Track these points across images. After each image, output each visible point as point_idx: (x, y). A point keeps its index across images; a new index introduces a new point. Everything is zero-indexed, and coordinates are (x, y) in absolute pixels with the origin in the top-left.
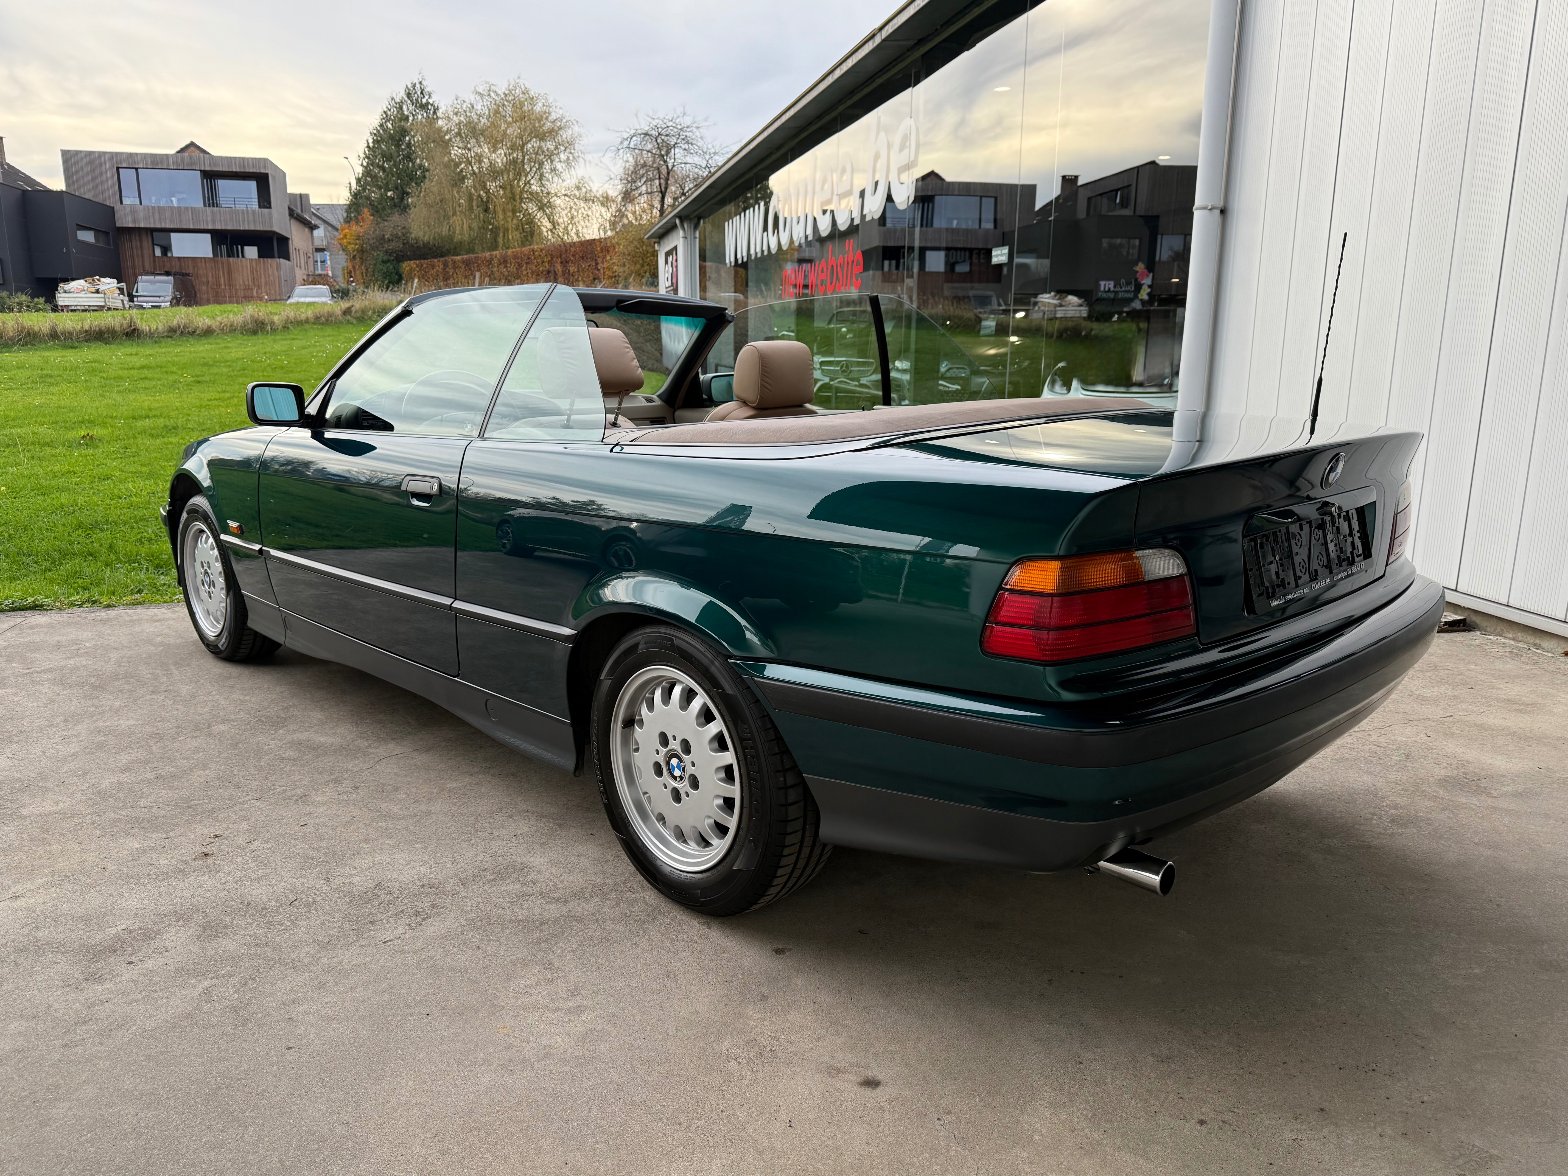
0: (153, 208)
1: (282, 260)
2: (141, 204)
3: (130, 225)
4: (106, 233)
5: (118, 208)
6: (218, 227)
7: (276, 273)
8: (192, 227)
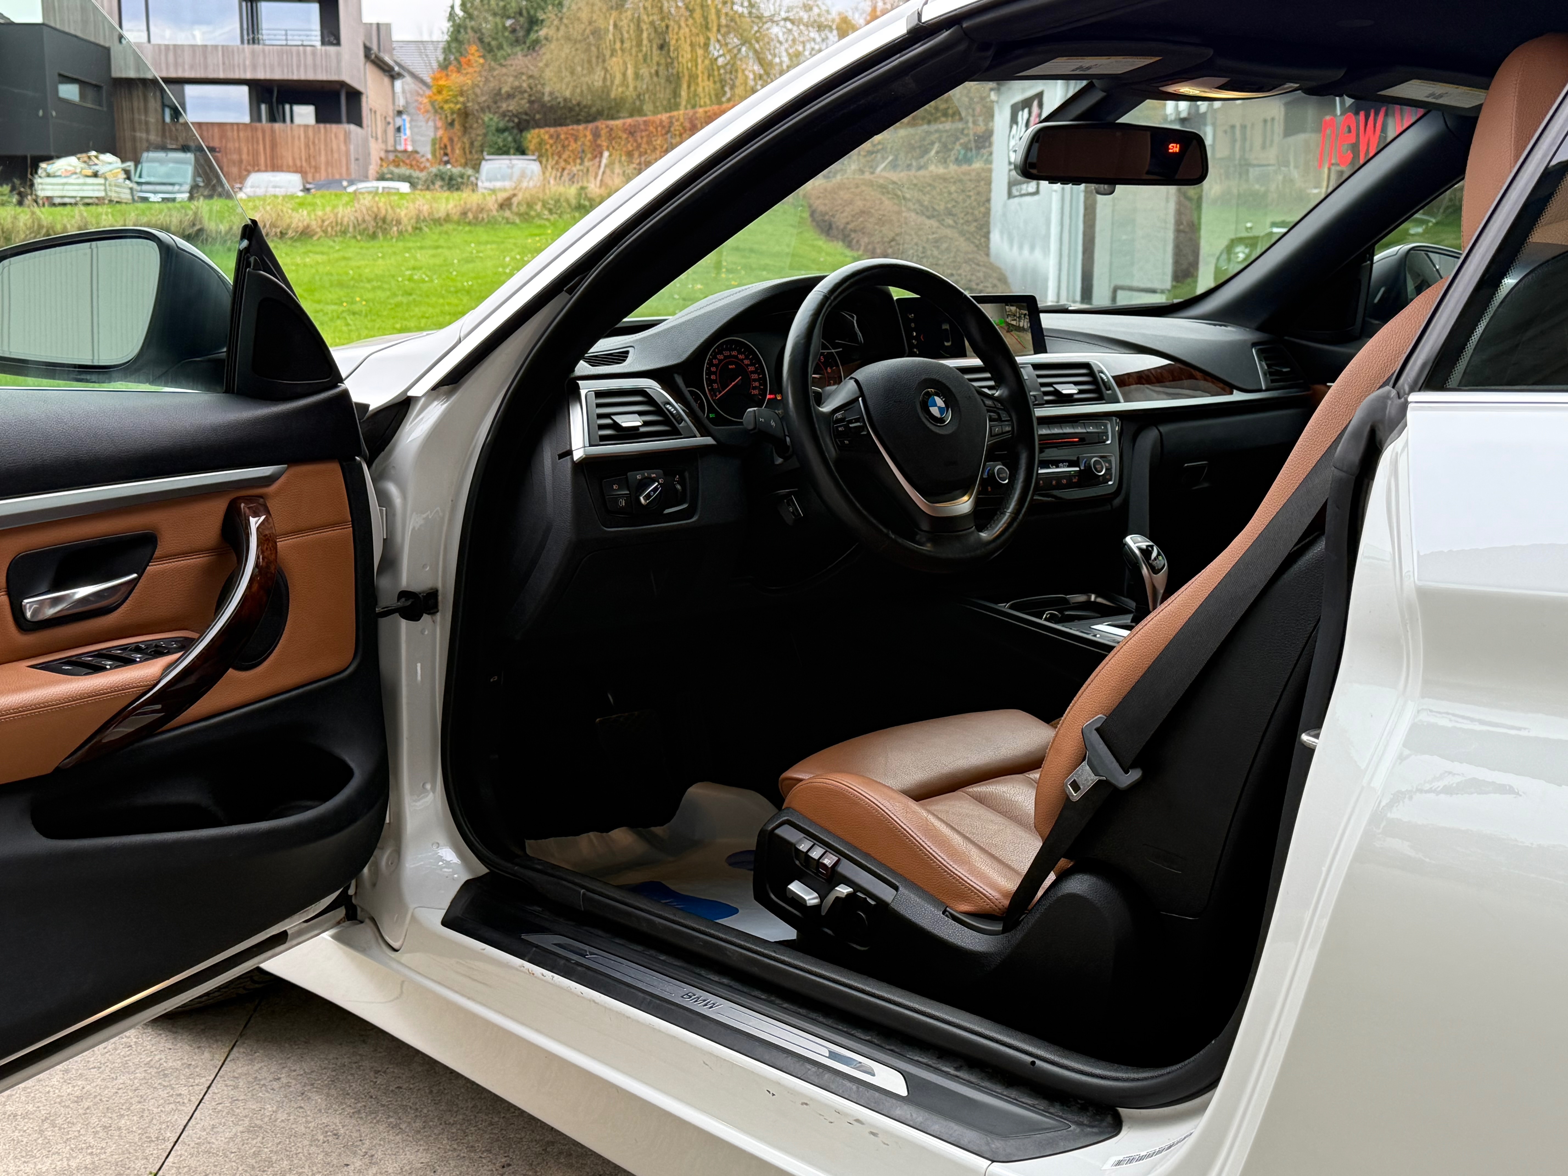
0: (167, 47)
1: (352, 127)
2: (149, 41)
3: (132, 74)
4: (97, 87)
5: (116, 50)
6: (261, 75)
7: (343, 147)
8: (221, 75)
